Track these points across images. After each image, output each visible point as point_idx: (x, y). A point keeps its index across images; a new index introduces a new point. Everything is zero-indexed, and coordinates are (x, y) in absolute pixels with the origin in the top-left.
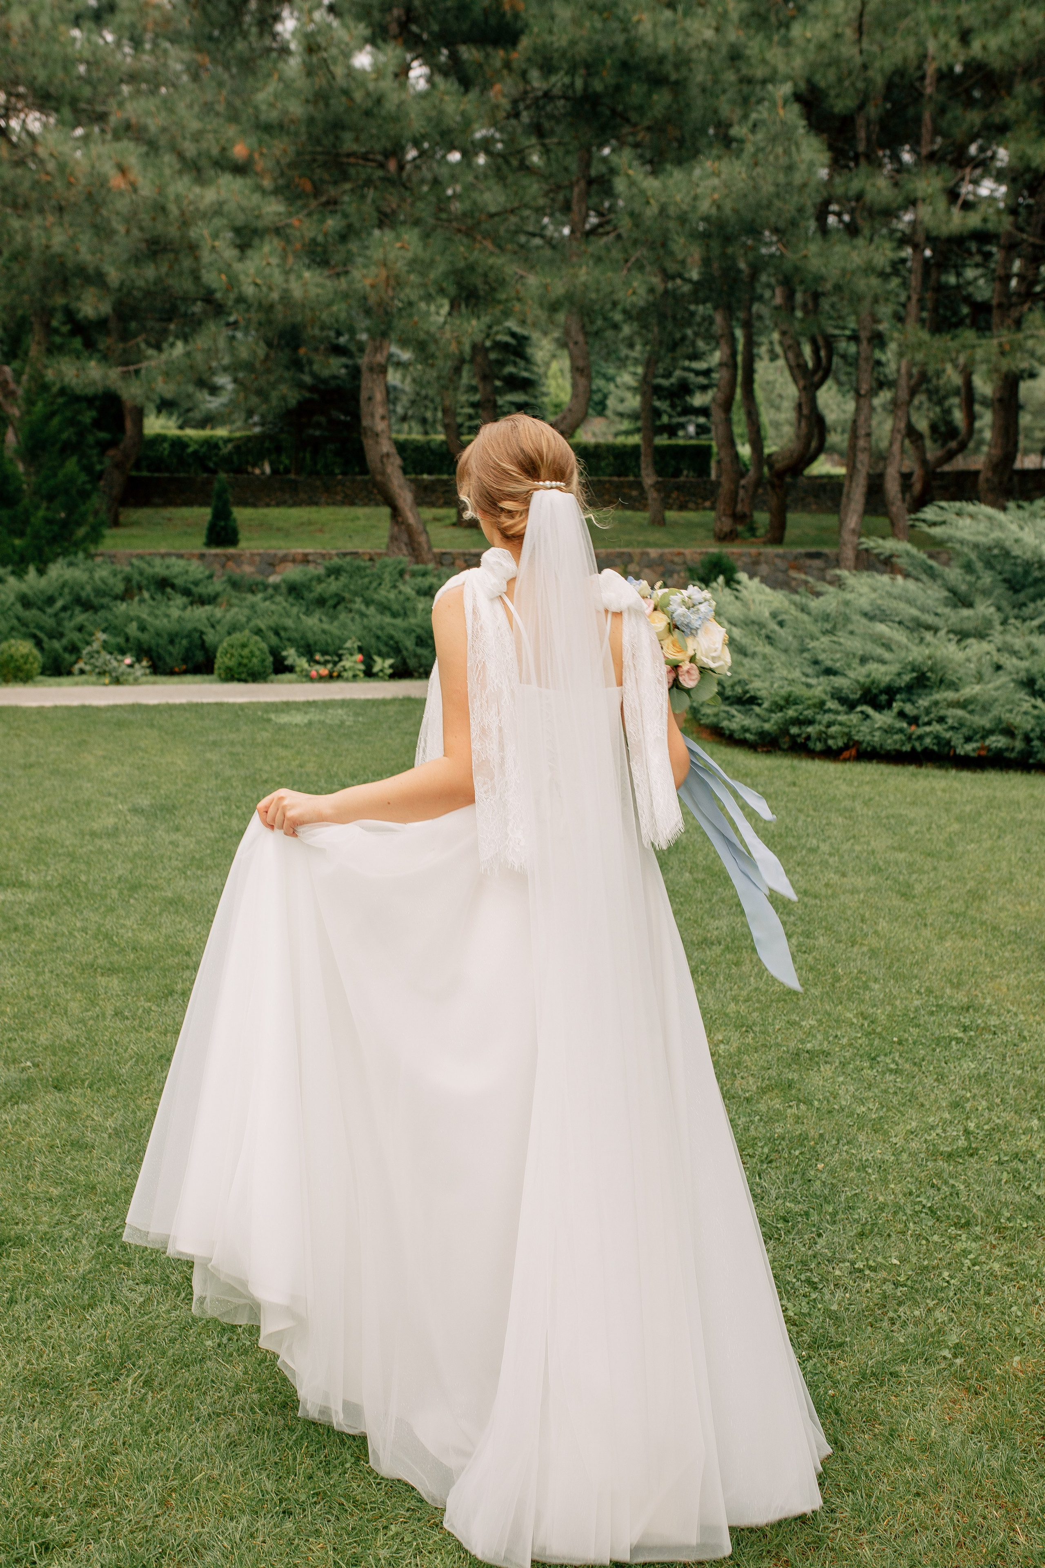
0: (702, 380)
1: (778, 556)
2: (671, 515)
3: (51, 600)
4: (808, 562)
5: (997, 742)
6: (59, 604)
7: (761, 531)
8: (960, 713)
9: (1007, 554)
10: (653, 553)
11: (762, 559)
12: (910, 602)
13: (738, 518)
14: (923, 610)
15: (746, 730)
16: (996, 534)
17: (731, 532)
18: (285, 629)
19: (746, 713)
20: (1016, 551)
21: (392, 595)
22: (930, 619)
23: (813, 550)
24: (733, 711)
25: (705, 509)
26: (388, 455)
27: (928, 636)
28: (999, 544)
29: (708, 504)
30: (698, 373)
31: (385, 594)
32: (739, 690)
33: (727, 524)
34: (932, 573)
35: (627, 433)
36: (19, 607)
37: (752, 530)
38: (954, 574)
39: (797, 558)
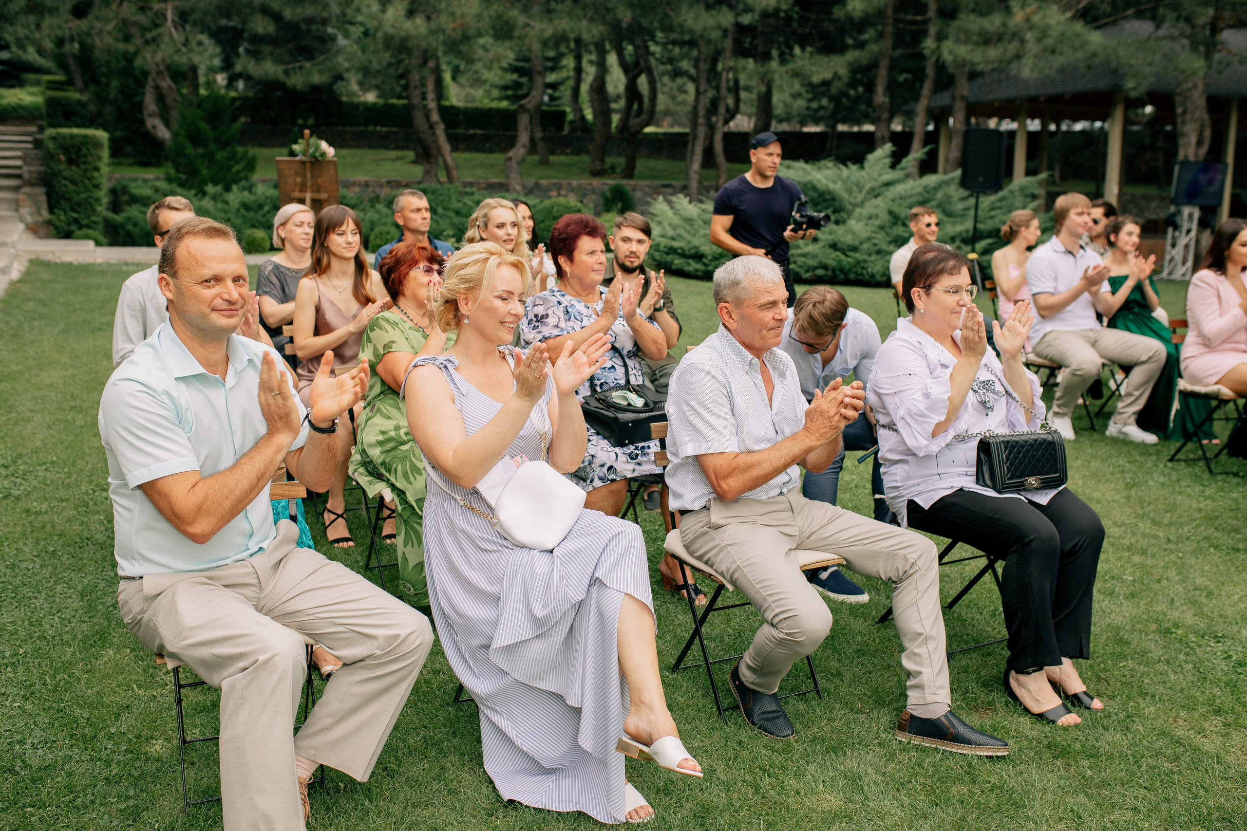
2: (552, 158)
3: (261, 207)
4: (664, 190)
5: (820, 272)
6: (266, 209)
7: (618, 170)
8: (803, 259)
9: (814, 188)
10: (575, 183)
15: (696, 270)
16: (809, 178)
17: (602, 170)
20: (819, 186)
21: (460, 205)
23: (666, 182)
24: (691, 261)
26: (437, 123)
28: (810, 182)
31: (456, 205)
33: (598, 165)
35: (501, 99)
36: (243, 211)
39: (658, 187)
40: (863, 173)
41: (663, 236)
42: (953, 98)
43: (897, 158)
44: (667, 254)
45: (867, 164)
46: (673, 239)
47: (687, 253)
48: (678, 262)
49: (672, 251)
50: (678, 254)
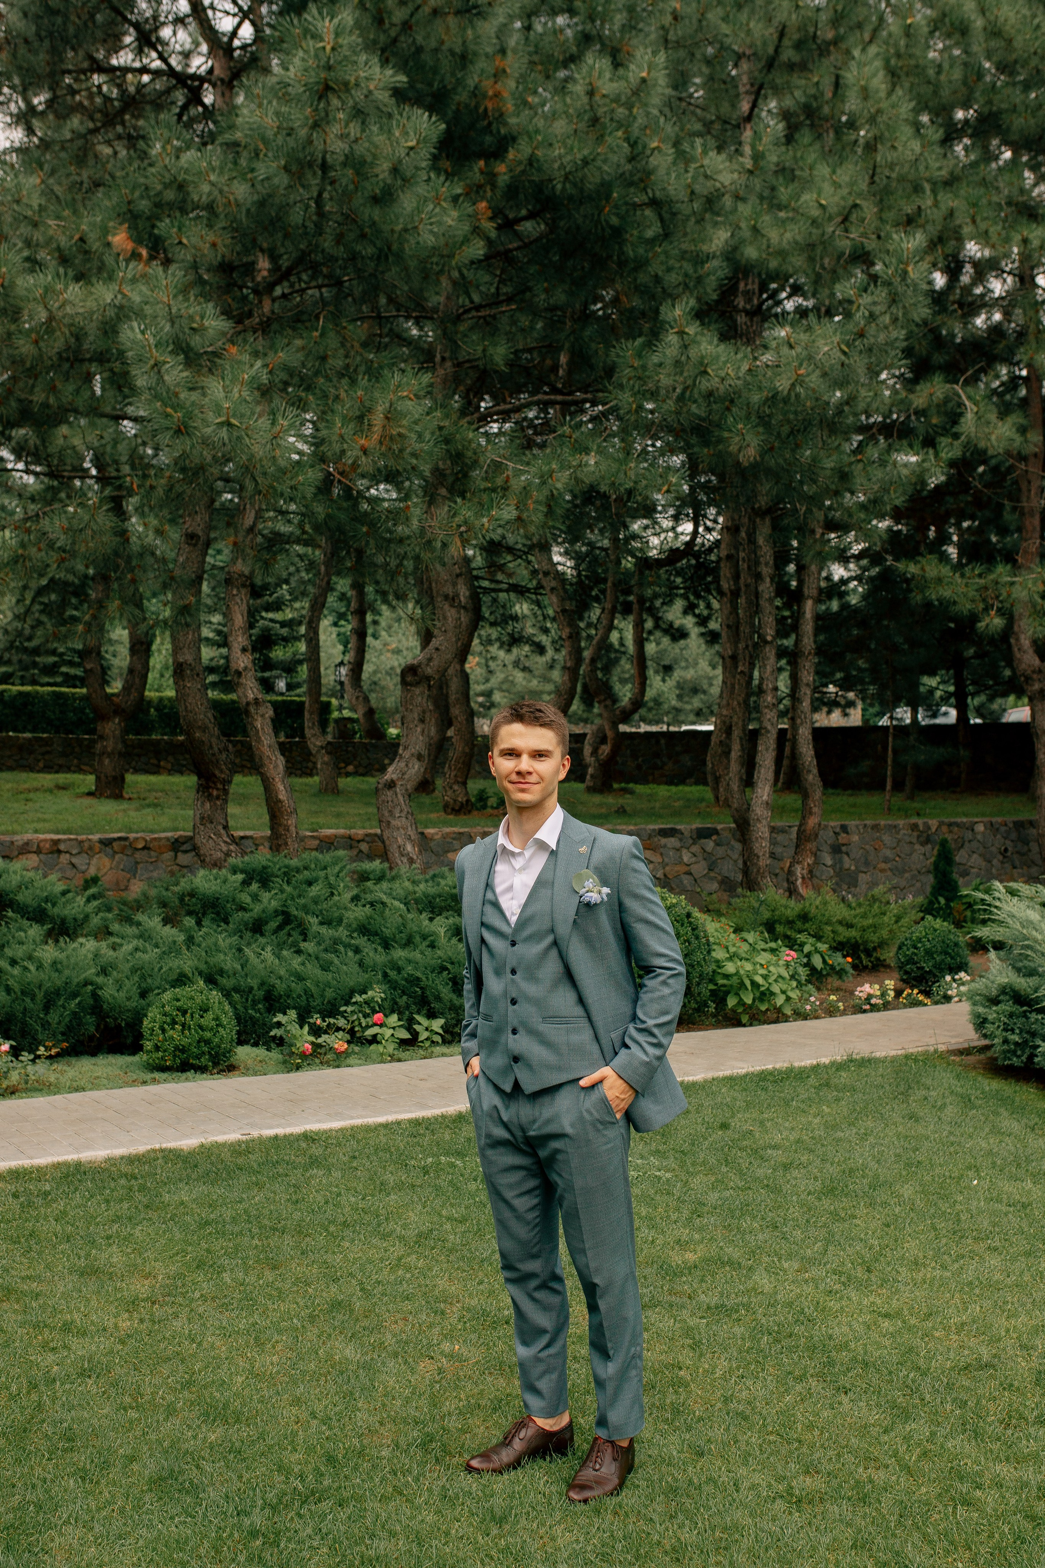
0: (284, 631)
2: (341, 782)
18: (221, 972)
30: (283, 624)
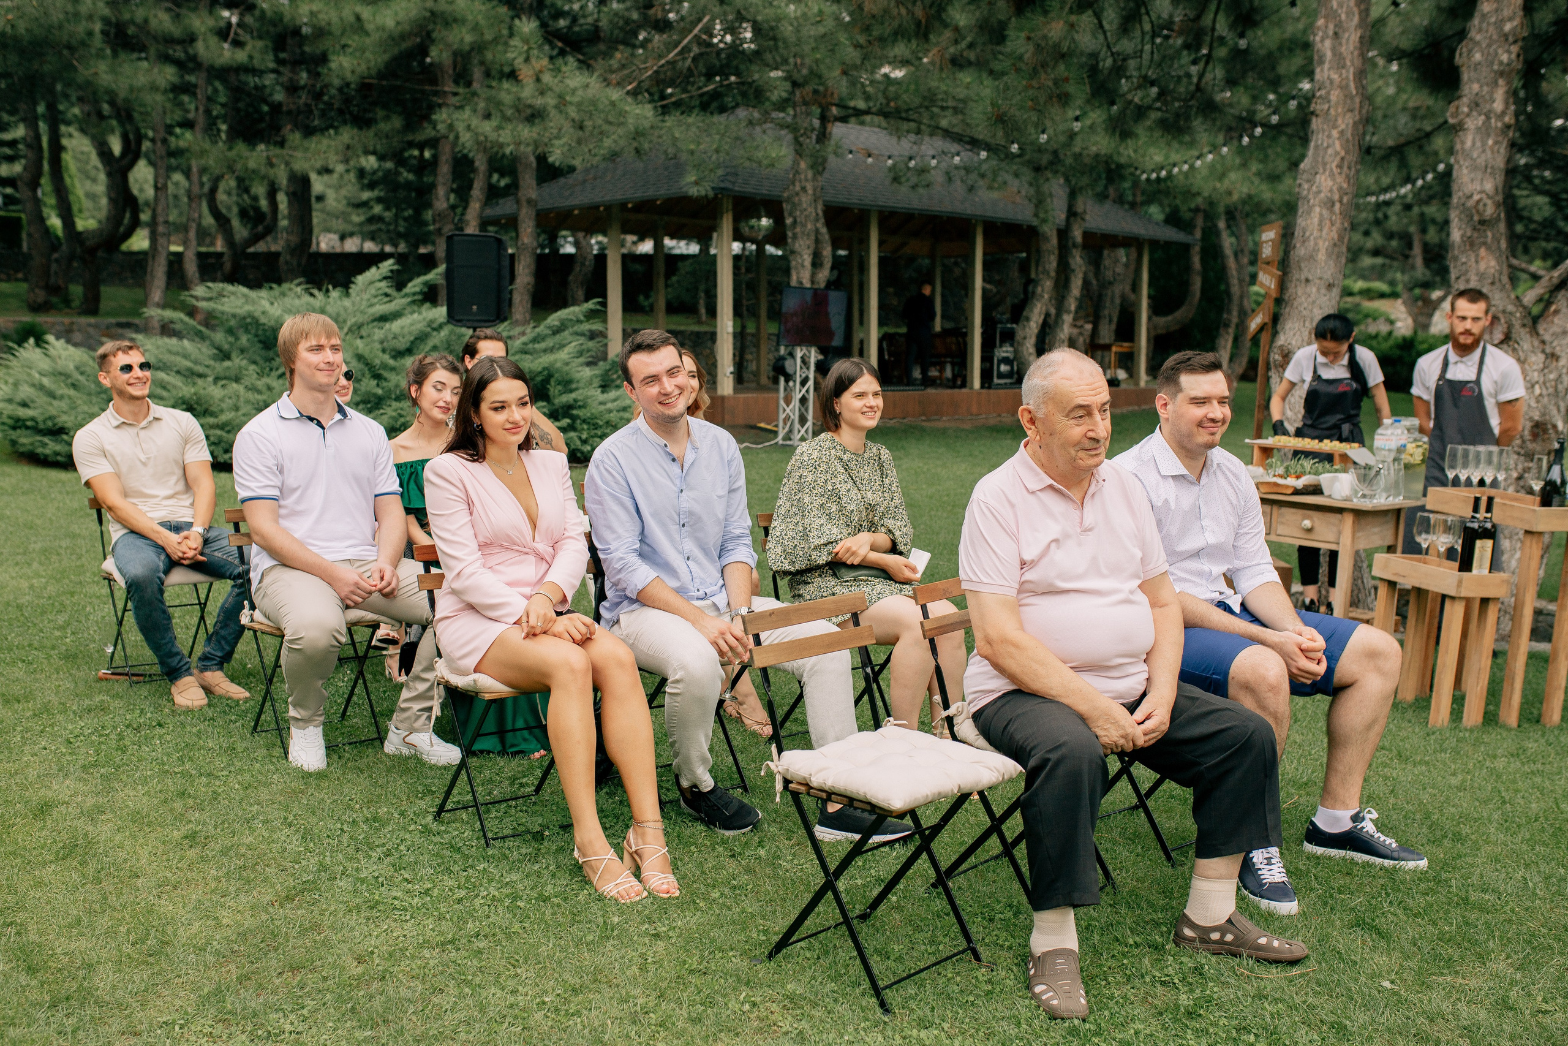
1: (90, 325)
7: (76, 303)
8: (219, 432)
9: (256, 322)
11: (75, 327)
12: (186, 356)
13: (54, 290)
14: (196, 362)
15: (57, 454)
16: (248, 308)
17: (46, 303)
19: (56, 441)
20: (263, 320)
22: (200, 369)
23: (124, 320)
24: (46, 440)
25: (17, 280)
27: (200, 382)
28: (250, 315)
29: (20, 275)
32: (50, 423)
33: (41, 296)
34: (202, 337)
37: (67, 302)
38: (219, 337)
39: (108, 327)
40: (347, 302)
41: (10, 401)
42: (518, 202)
43: (399, 281)
44: (14, 428)
45: (354, 289)
46: (24, 405)
47: (41, 426)
48: (26, 440)
49: (18, 424)
50: (27, 428)
